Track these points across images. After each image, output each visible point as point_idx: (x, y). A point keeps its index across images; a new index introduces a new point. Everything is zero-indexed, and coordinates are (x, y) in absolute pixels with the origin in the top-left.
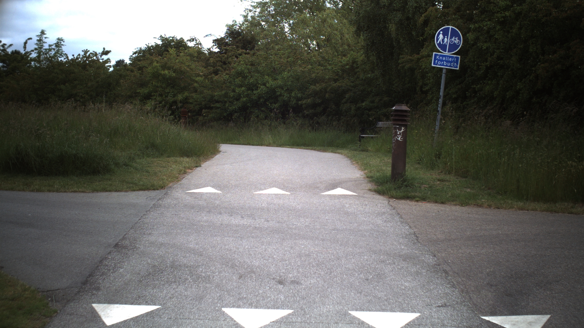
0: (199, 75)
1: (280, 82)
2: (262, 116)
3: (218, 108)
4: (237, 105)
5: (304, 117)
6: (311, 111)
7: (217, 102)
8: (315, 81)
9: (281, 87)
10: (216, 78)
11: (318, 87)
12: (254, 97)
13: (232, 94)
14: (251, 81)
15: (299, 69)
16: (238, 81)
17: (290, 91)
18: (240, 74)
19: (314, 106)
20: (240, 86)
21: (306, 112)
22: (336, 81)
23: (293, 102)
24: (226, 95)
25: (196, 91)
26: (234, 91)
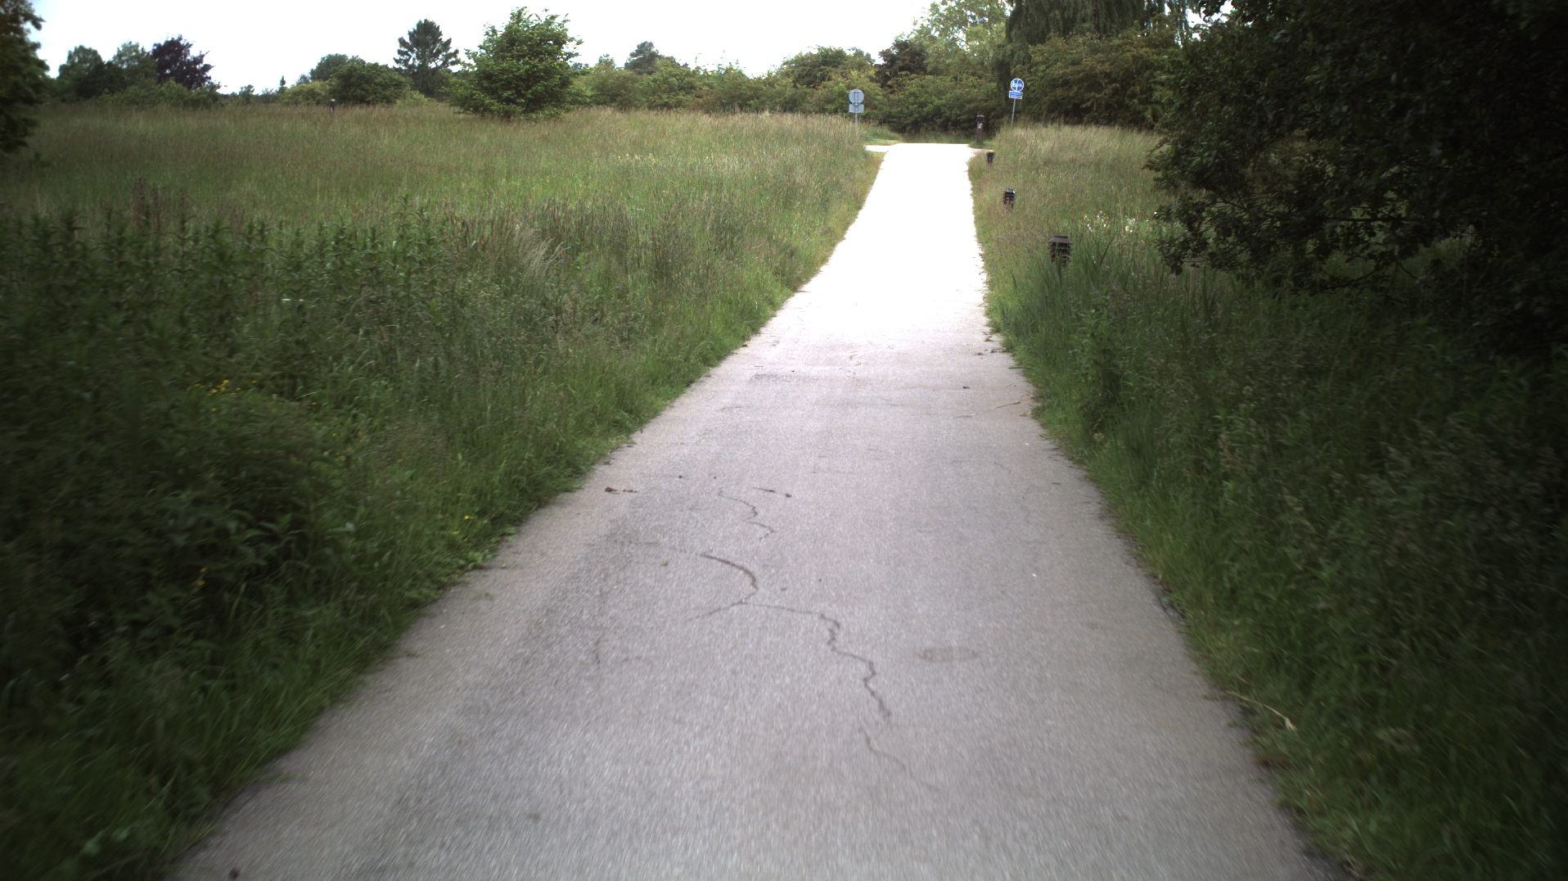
0: (878, 95)
1: (944, 101)
2: (930, 128)
3: (894, 122)
4: (910, 120)
5: (963, 129)
6: (967, 125)
7: (893, 117)
8: (969, 102)
9: (945, 105)
10: (891, 96)
11: (971, 106)
12: (924, 114)
13: (906, 111)
14: (922, 99)
15: (958, 92)
16: (911, 99)
17: (951, 108)
18: (912, 94)
19: (969, 121)
20: (913, 104)
21: (964, 125)
22: (986, 101)
23: (953, 118)
24: (901, 112)
25: (875, 108)
26: (908, 108)
